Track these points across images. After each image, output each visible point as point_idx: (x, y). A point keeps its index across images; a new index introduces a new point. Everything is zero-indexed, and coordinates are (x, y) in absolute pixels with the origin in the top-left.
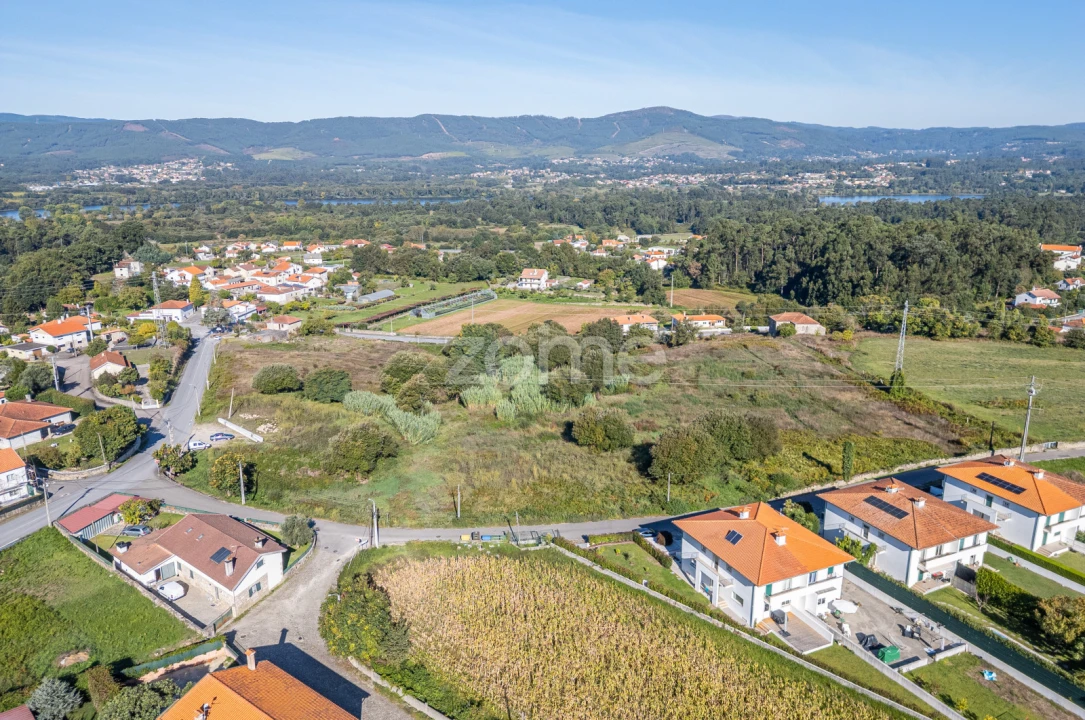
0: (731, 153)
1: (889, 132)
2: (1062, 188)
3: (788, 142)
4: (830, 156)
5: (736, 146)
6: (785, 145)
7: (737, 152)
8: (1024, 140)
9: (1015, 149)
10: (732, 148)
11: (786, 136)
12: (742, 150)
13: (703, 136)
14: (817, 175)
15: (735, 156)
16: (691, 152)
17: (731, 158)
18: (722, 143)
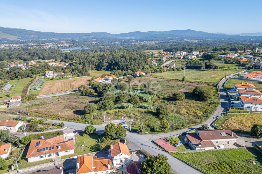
0: (18, 38)
1: (57, 33)
2: (102, 45)
3: (33, 35)
4: (46, 39)
5: (18, 36)
6: (32, 36)
7: (20, 38)
8: (86, 36)
9: (85, 38)
10: (18, 37)
11: (32, 34)
12: (21, 37)
13: (7, 33)
14: (50, 44)
15: (20, 39)
16: (5, 38)
17: (19, 40)
18: (14, 35)
